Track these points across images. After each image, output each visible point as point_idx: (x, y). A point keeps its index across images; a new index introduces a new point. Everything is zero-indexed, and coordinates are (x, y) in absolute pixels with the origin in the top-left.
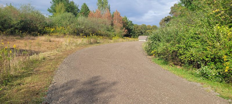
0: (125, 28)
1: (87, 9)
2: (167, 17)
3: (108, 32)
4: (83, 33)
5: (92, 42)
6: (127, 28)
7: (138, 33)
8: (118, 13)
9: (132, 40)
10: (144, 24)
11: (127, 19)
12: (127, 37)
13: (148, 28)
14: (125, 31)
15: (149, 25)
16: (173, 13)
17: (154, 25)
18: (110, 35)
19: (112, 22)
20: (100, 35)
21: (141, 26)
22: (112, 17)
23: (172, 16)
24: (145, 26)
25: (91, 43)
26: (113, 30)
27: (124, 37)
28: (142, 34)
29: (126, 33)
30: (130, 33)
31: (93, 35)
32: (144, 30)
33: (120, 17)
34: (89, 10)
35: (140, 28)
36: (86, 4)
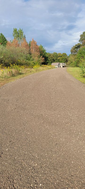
0: (42, 56)
1: (5, 39)
2: (77, 44)
3: (27, 61)
4: (2, 63)
5: (13, 73)
6: (44, 57)
7: (51, 60)
8: (34, 42)
9: (51, 68)
10: (55, 52)
11: (43, 48)
12: (44, 65)
13: (59, 56)
14: (42, 60)
15: (59, 53)
16: (82, 40)
17: (64, 53)
18: (29, 64)
19: (30, 51)
20: (20, 64)
21: (53, 54)
22: (29, 46)
23: (81, 44)
24: (56, 53)
25: (13, 75)
26: (32, 59)
27: (42, 65)
28: (54, 61)
29: (43, 61)
30: (46, 61)
31: (13, 65)
32: (56, 58)
33: (37, 45)
34: (6, 40)
35: (52, 56)
36: (3, 35)
